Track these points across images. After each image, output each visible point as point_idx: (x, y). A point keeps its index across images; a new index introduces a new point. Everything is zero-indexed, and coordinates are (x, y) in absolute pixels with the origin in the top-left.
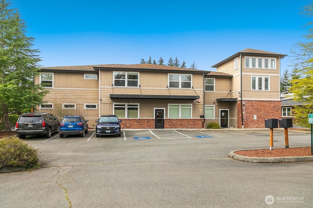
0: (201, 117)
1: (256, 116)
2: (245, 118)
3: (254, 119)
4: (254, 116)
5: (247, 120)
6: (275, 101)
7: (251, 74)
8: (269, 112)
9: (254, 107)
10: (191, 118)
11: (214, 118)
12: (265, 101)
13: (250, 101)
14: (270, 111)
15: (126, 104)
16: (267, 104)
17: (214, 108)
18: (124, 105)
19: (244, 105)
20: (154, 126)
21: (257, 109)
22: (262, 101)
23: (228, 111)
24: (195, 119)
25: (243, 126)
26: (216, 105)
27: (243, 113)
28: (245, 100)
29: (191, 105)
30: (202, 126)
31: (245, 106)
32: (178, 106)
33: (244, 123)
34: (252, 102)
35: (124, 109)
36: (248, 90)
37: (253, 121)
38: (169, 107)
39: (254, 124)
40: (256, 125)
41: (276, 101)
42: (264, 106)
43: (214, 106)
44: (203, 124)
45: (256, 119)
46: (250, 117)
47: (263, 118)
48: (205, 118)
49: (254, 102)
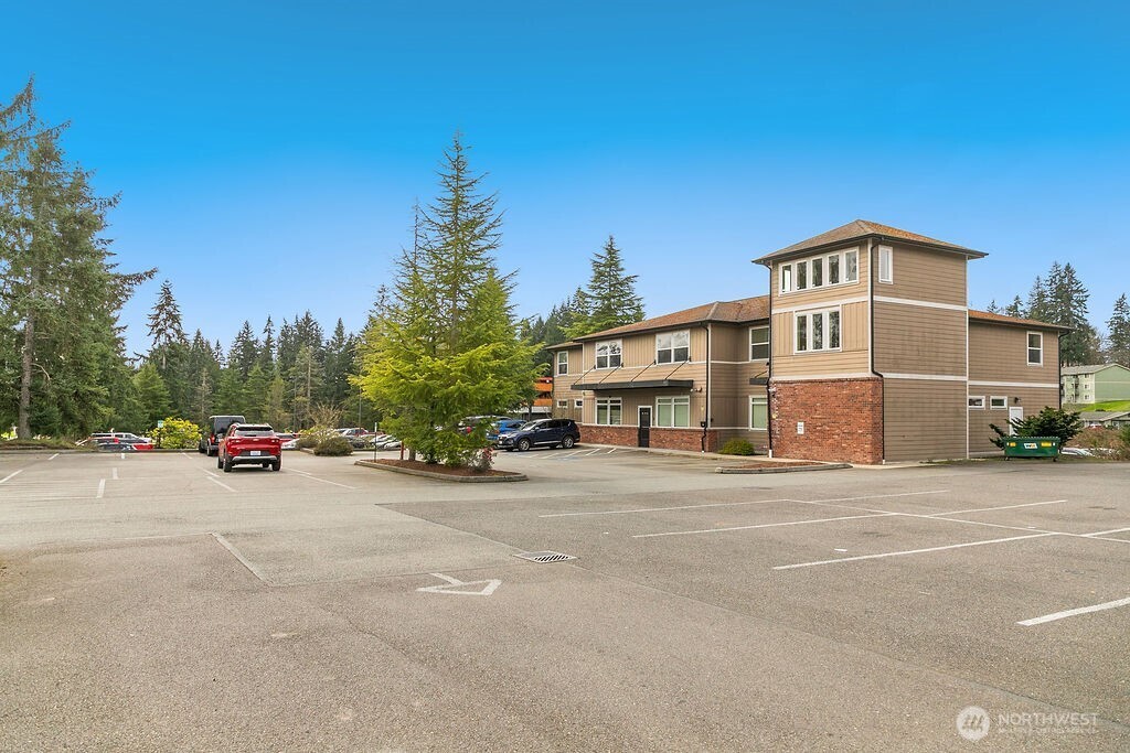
0: (702, 426)
1: (802, 424)
2: (776, 429)
3: (799, 433)
4: (799, 424)
5: (781, 434)
6: (851, 381)
7: (793, 309)
8: (834, 414)
9: (799, 400)
10: (688, 427)
12: (826, 381)
13: (788, 383)
14: (839, 411)
15: (609, 400)
16: (832, 389)
18: (606, 402)
19: (773, 396)
20: (637, 442)
21: (804, 405)
22: (815, 381)
24: (691, 430)
25: (770, 451)
27: (774, 416)
28: (776, 383)
29: (688, 398)
31: (778, 398)
32: (670, 401)
33: (774, 441)
34: (793, 385)
35: (606, 408)
36: (787, 354)
37: (796, 439)
38: (657, 404)
39: (797, 448)
40: (803, 451)
41: (857, 380)
42: (823, 395)
44: (703, 442)
45: (802, 433)
46: (789, 426)
47: (819, 431)
48: (709, 428)
49: (799, 386)
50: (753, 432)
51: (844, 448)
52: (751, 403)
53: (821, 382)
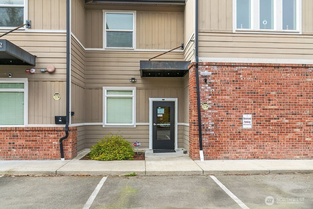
0: (57, 122)
1: (250, 116)
2: (209, 124)
3: (245, 127)
4: (245, 116)
5: (216, 130)
8: (296, 105)
9: (245, 87)
10: (26, 125)
11: (134, 123)
12: (285, 66)
13: (230, 66)
14: (301, 101)
16: (292, 76)
17: (134, 95)
19: (206, 80)
21: (252, 93)
22: (270, 66)
23: (174, 102)
24: (33, 130)
25: (201, 152)
26: (140, 86)
27: (204, 107)
28: (209, 64)
29: (25, 81)
30: (59, 152)
31: (211, 85)
33: (205, 140)
34: (236, 69)
36: (222, 29)
37: (239, 135)
39: (243, 146)
40: (251, 148)
42: (280, 82)
43: (134, 89)
44: (62, 145)
45: (250, 127)
46: (229, 119)
47: (274, 125)
48: (71, 125)
49: (244, 71)
50: (108, 128)
51: (308, 143)
52: (105, 95)
53: (278, 67)
